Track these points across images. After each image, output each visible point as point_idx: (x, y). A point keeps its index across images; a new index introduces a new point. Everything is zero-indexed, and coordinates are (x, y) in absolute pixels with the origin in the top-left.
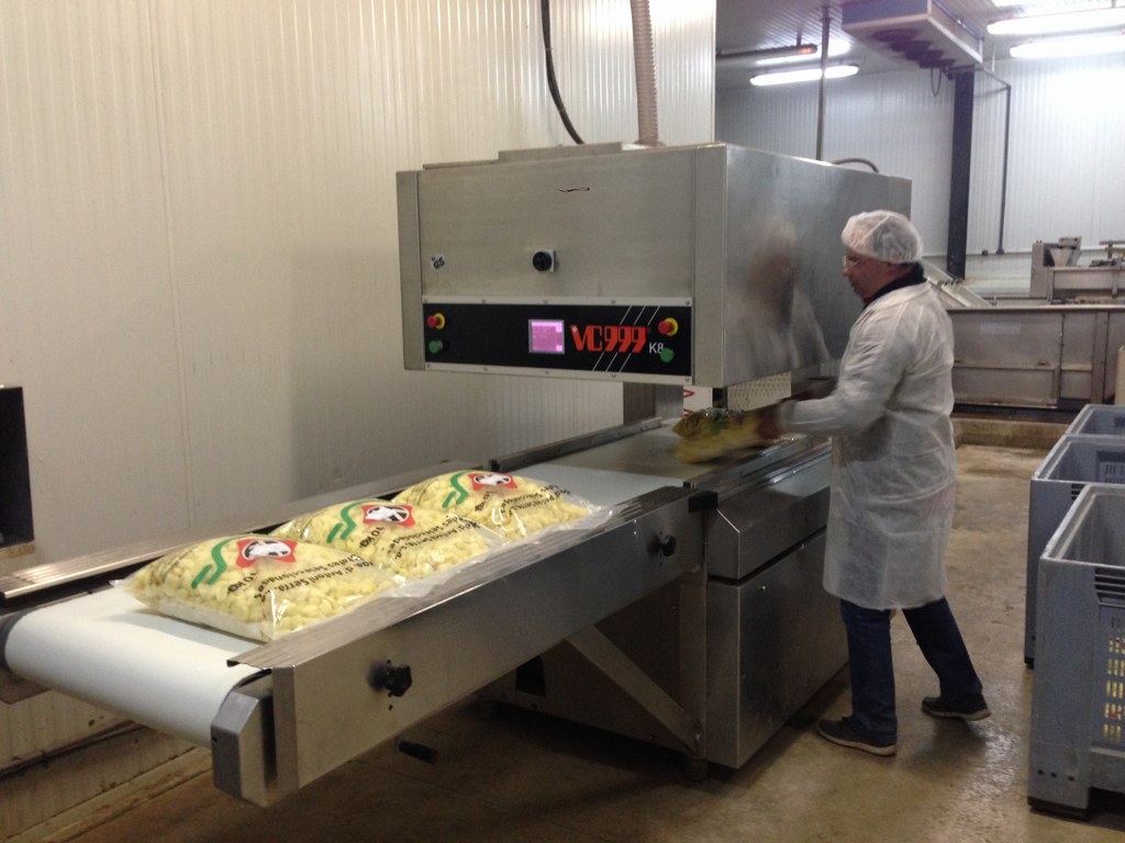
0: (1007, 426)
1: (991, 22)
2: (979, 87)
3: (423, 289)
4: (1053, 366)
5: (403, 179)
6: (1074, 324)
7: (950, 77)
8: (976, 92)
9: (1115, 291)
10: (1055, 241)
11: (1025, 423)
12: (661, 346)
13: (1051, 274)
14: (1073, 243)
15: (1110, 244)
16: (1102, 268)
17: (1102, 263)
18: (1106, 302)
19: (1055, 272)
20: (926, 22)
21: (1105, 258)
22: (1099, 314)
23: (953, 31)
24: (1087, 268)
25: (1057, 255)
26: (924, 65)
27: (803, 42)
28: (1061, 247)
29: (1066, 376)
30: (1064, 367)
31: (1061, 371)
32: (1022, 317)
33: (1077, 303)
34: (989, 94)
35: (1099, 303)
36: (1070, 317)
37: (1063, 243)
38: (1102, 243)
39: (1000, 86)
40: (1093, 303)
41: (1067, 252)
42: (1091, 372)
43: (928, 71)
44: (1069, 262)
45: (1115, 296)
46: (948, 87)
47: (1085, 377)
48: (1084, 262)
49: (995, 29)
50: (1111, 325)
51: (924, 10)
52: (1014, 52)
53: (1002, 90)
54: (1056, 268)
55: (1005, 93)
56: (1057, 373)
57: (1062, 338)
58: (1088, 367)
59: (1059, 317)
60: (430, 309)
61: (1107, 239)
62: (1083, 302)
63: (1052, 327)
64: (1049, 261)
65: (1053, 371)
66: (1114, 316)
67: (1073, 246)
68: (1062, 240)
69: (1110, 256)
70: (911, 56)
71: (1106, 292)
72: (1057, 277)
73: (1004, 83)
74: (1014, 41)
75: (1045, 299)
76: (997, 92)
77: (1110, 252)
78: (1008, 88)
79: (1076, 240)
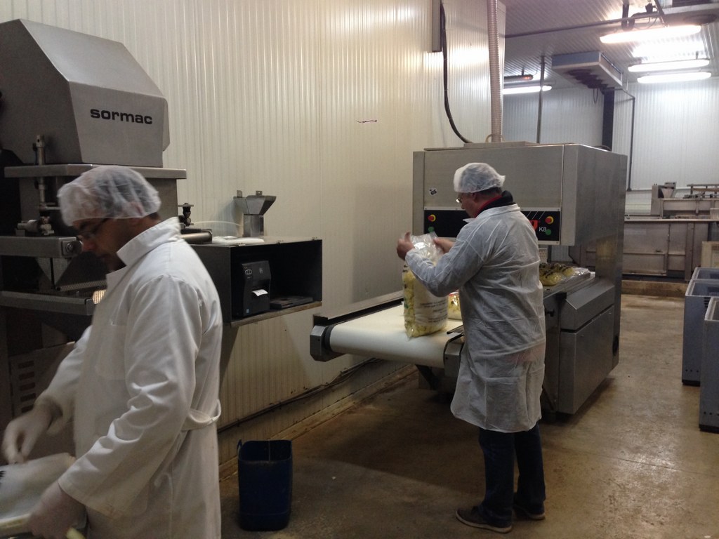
0: (643, 284)
1: (630, 66)
2: (618, 97)
3: (424, 203)
4: (664, 252)
5: (416, 155)
6: (675, 229)
7: (603, 93)
8: (615, 101)
9: (697, 212)
10: (663, 184)
11: (652, 282)
12: (545, 228)
13: (662, 202)
14: (673, 185)
15: (692, 186)
16: (690, 199)
17: (690, 197)
18: (693, 218)
19: (665, 201)
20: (598, 66)
21: (689, 194)
22: (689, 224)
23: (609, 69)
24: (682, 199)
25: (665, 191)
26: (590, 86)
27: (525, 73)
28: (666, 188)
29: (671, 258)
30: (670, 253)
31: (669, 255)
32: (647, 225)
33: (676, 218)
34: (622, 102)
35: (688, 218)
36: (673, 226)
37: (666, 186)
38: (688, 186)
39: (629, 97)
40: (685, 218)
41: (671, 190)
42: (685, 256)
43: (592, 90)
44: (671, 196)
45: (697, 215)
46: (601, 97)
47: (681, 259)
48: (680, 196)
49: (632, 69)
50: (696, 231)
51: (597, 60)
52: (640, 80)
53: (630, 100)
54: (666, 199)
55: (632, 101)
56: (666, 255)
57: (669, 237)
58: (683, 253)
59: (666, 226)
60: (427, 213)
61: (690, 183)
62: (680, 218)
63: (663, 231)
64: (661, 195)
65: (664, 255)
66: (697, 225)
67: (672, 187)
68: (667, 183)
69: (692, 192)
70: (584, 83)
71: (693, 212)
72: (666, 204)
73: (631, 96)
74: (640, 75)
75: (659, 216)
76: (627, 100)
77: (692, 191)
78: (634, 99)
79: (674, 183)
